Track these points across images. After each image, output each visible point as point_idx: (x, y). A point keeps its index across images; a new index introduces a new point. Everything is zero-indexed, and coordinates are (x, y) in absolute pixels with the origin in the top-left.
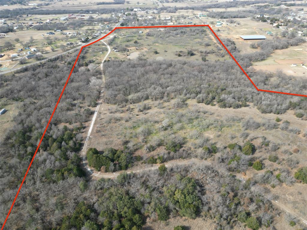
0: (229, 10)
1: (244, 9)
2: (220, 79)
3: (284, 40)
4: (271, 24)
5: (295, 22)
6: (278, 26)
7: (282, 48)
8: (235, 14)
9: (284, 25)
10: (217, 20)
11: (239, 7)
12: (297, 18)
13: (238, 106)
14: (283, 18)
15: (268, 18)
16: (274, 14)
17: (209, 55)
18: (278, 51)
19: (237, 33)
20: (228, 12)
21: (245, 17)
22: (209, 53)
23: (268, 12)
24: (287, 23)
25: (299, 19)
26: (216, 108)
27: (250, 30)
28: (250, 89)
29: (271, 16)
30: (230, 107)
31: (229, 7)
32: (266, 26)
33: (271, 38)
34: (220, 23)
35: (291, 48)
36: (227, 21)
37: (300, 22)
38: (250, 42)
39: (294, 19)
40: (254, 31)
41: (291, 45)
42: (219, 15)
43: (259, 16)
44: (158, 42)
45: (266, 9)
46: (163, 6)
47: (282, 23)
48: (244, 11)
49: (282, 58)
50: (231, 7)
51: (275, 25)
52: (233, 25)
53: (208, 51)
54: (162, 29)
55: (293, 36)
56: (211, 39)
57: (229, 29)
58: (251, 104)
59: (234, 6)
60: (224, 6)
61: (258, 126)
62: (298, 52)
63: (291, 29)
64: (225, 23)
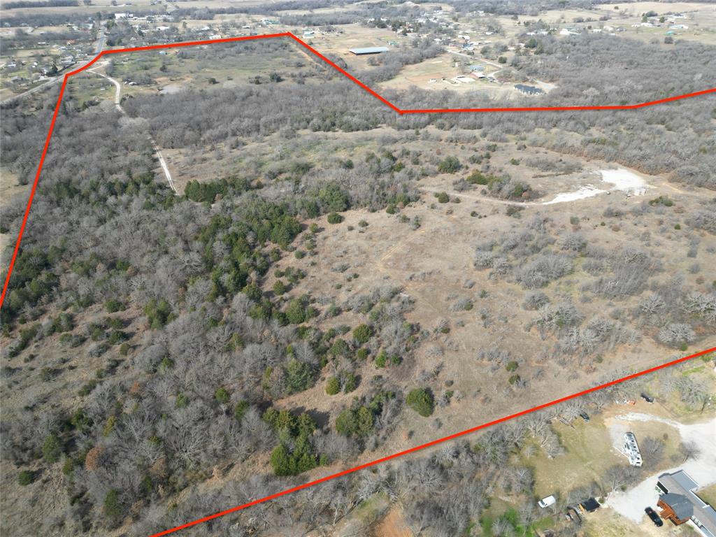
0: (317, 12)
1: (344, 10)
2: (334, 103)
3: (416, 52)
4: (393, 30)
5: (429, 25)
6: (405, 33)
7: (415, 62)
8: (332, 18)
9: (414, 31)
10: (303, 29)
11: (334, 8)
12: (431, 20)
13: (368, 128)
14: (410, 22)
15: (388, 22)
16: (396, 16)
17: (306, 78)
18: (409, 67)
19: (343, 45)
20: (318, 15)
21: (349, 23)
22: (305, 76)
23: (387, 14)
24: (418, 27)
25: (435, 22)
26: (340, 133)
27: (362, 41)
28: (379, 108)
29: (393, 19)
30: (358, 130)
31: (316, 8)
32: (387, 33)
33: (397, 50)
34: (309, 33)
35: (426, 62)
36: (321, 29)
37: (436, 25)
38: (365, 58)
39: (428, 21)
40: (368, 41)
41: (427, 58)
42: (302, 20)
43: (373, 19)
44: (206, 67)
45: (382, 9)
46: (177, 7)
47: (410, 27)
48: (346, 13)
49: (416, 74)
50: (319, 7)
51: (400, 31)
52: (332, 35)
53: (304, 74)
54: (205, 47)
55: (428, 44)
56: (303, 57)
57: (327, 41)
58: (384, 125)
59: (325, 6)
60: (306, 6)
61: (395, 141)
62: (437, 65)
63: (425, 36)
64: (318, 32)
